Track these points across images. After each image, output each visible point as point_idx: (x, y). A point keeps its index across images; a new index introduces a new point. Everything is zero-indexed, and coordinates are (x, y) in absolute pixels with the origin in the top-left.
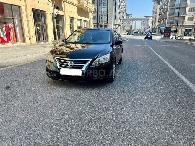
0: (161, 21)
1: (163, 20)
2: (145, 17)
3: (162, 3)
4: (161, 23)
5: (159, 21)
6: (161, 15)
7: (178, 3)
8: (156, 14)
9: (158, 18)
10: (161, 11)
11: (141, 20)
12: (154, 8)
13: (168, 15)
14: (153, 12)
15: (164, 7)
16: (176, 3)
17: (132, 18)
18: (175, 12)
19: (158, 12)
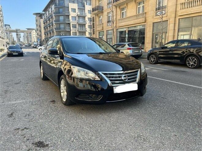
0: (48, 34)
1: (50, 33)
2: (27, 30)
3: (45, 17)
4: (48, 36)
5: (45, 35)
6: (47, 28)
7: (62, 19)
8: (40, 27)
9: (43, 31)
10: (46, 25)
11: (23, 32)
12: (37, 21)
13: (54, 29)
14: (37, 25)
15: (48, 21)
16: (60, 19)
17: (10, 29)
18: (61, 27)
19: (43, 26)
